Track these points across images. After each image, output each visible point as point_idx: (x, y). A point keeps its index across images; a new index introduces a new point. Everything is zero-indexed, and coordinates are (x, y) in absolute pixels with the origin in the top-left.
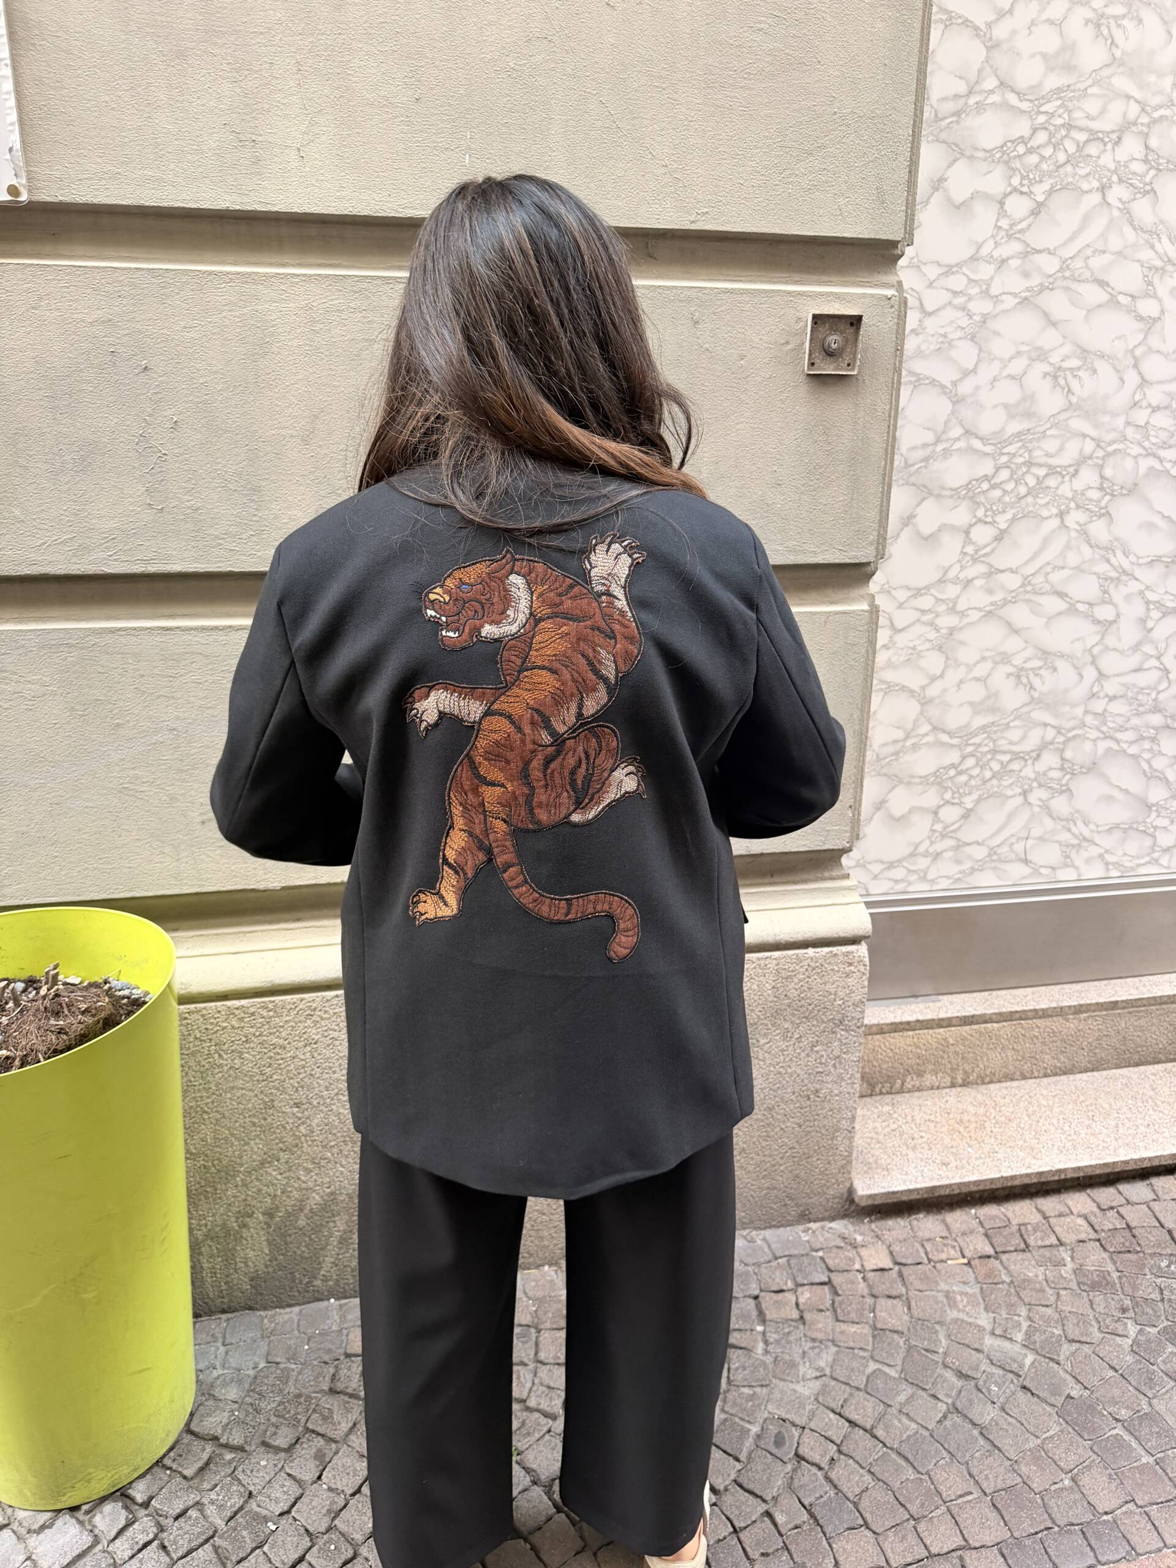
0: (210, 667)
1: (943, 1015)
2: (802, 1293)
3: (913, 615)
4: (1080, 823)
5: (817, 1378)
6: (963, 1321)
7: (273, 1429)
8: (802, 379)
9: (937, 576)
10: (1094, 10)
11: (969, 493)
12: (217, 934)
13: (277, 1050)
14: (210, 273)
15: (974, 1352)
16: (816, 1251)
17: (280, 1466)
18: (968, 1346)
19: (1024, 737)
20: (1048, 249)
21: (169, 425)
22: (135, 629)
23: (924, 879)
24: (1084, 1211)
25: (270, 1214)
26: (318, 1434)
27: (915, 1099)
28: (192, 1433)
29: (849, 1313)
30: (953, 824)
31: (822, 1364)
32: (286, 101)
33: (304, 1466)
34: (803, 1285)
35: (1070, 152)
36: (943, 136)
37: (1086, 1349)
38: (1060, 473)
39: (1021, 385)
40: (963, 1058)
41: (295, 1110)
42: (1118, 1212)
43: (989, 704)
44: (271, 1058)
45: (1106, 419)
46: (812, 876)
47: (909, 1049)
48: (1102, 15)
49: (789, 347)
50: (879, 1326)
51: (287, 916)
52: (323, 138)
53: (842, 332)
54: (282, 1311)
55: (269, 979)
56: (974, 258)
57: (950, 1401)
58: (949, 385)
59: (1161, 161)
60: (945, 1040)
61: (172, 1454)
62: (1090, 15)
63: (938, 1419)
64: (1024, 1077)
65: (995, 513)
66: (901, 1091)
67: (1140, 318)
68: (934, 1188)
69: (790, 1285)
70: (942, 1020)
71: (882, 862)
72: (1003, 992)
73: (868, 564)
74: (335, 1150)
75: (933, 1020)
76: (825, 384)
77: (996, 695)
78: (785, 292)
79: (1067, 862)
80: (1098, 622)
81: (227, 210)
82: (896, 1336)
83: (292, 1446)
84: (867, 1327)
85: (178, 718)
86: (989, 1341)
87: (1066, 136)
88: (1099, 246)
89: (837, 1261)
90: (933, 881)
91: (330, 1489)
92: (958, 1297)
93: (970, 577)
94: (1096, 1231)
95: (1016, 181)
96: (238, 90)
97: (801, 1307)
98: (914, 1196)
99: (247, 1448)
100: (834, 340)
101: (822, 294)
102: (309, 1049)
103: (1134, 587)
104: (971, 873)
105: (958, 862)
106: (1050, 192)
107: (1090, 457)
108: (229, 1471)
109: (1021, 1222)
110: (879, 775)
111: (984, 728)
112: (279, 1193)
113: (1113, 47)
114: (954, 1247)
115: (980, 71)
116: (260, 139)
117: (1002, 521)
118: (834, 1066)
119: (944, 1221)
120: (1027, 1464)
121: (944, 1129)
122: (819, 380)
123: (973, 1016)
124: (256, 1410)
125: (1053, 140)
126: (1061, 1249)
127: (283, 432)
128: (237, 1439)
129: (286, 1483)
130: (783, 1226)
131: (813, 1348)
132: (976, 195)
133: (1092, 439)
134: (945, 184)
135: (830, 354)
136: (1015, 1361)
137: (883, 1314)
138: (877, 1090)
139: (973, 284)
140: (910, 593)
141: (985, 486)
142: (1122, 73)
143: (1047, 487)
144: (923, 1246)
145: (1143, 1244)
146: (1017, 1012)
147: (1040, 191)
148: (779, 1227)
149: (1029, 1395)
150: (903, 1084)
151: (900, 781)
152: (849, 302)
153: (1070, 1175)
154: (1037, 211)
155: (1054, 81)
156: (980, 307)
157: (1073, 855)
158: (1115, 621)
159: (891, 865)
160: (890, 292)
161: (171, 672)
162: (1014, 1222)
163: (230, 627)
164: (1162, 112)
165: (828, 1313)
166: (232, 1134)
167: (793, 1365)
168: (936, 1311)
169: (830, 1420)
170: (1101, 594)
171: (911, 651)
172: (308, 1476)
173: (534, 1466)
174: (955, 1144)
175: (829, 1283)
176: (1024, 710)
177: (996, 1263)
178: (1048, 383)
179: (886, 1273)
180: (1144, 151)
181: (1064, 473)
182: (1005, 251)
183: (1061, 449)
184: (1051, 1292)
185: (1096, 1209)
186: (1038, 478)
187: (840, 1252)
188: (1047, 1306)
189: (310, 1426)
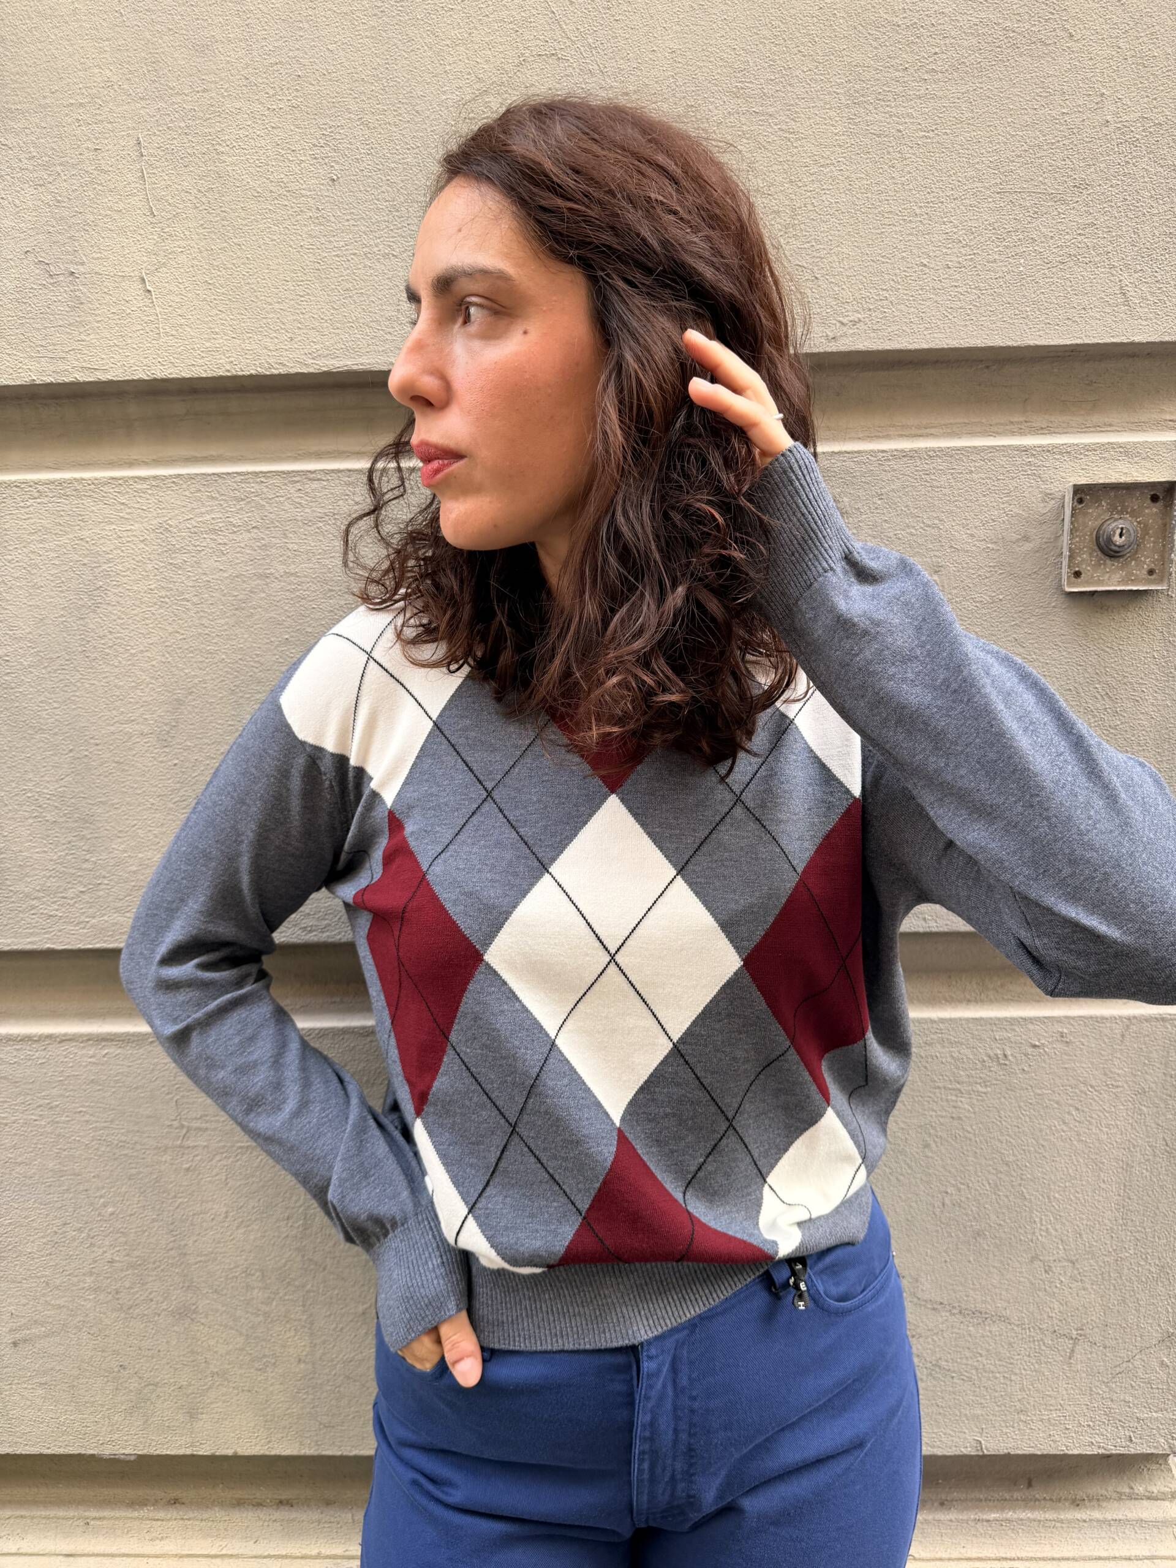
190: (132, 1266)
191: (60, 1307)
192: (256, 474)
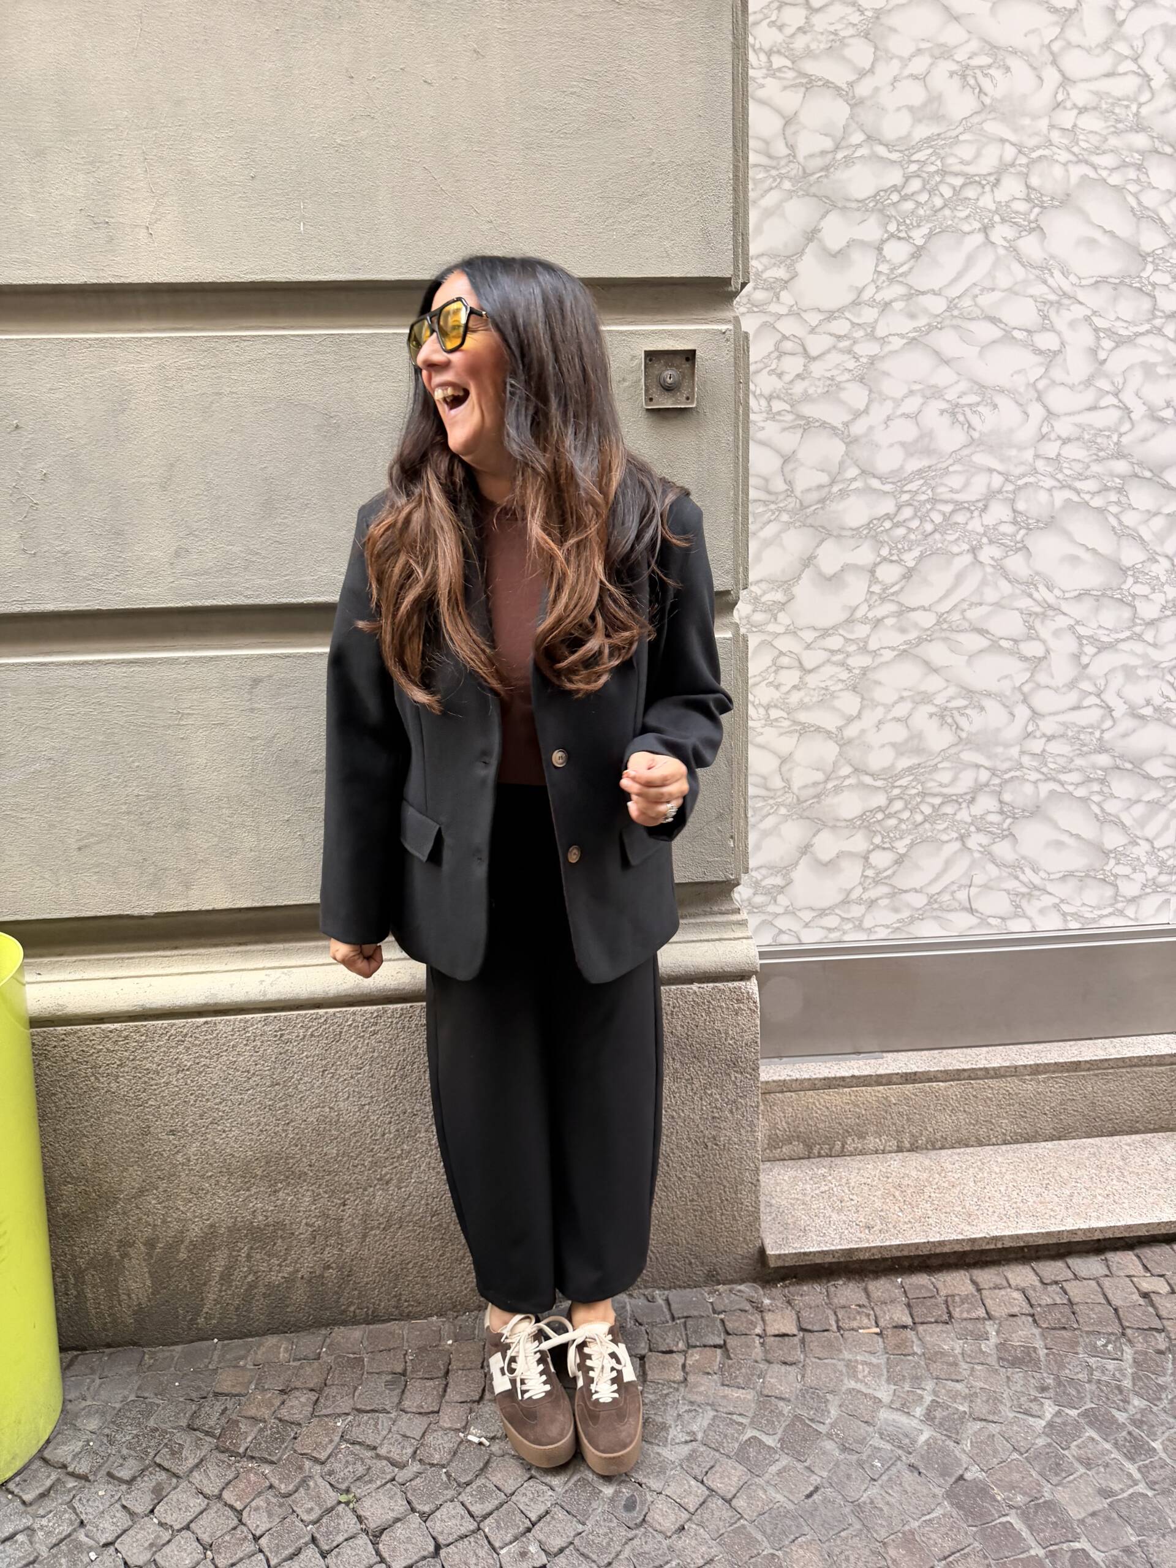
0: (82, 699)
1: (881, 1071)
2: (692, 1355)
3: (822, 656)
4: (1028, 870)
5: (686, 1442)
6: (859, 1391)
7: (121, 1461)
8: (642, 414)
9: (843, 616)
10: (958, 62)
11: (870, 532)
12: (99, 960)
13: (150, 1075)
14: (72, 340)
15: (863, 1425)
16: (719, 1313)
17: (116, 1498)
18: (857, 1418)
19: (954, 780)
20: (933, 290)
21: (39, 477)
22: (13, 665)
23: (859, 927)
24: (1023, 1285)
25: (151, 1244)
26: (165, 1469)
27: (855, 1163)
28: (46, 1461)
29: (736, 1377)
30: (886, 870)
31: (695, 1428)
32: (134, 187)
33: (140, 1501)
34: (695, 1347)
35: (947, 196)
36: (813, 190)
37: (994, 1429)
38: (968, 509)
39: (917, 424)
40: (908, 1120)
41: (172, 1137)
42: (1062, 1288)
43: (913, 744)
44: (145, 1082)
45: (1013, 452)
46: (700, 910)
47: (847, 1107)
48: (967, 67)
49: (626, 384)
50: (766, 1392)
51: (165, 944)
52: (169, 217)
53: (677, 367)
54: (165, 1348)
55: (140, 1003)
56: (856, 303)
57: (825, 1474)
58: (840, 426)
59: (1045, 199)
60: (886, 1099)
61: (17, 1479)
62: (954, 67)
63: (807, 1492)
64: (981, 1144)
65: (900, 552)
66: (842, 1154)
67: (1038, 352)
68: (850, 1251)
69: (681, 1345)
70: (880, 1076)
71: (812, 909)
72: (955, 1051)
73: (728, 592)
74: (213, 1181)
75: (871, 1076)
76: (665, 418)
77: (919, 736)
78: (617, 331)
79: (1018, 912)
80: (1025, 659)
81: (85, 285)
82: (781, 1404)
83: (134, 1479)
84: (753, 1393)
85: (54, 748)
86: (884, 1414)
87: (941, 182)
88: (987, 284)
89: (737, 1324)
90: (869, 931)
91: (161, 1524)
92: (860, 1367)
93: (879, 616)
94: (1031, 1306)
95: (892, 227)
96: (92, 180)
97: (688, 1369)
98: (829, 1259)
99: (91, 1478)
100: (669, 375)
101: (654, 332)
102: (181, 1075)
103: (1062, 622)
104: (911, 923)
105: (896, 910)
106: (930, 236)
107: (1000, 492)
108: (67, 1498)
109: (950, 1292)
110: (801, 817)
111: (910, 769)
112: (159, 1222)
113: (982, 95)
114: (868, 1315)
115: (845, 128)
116: (113, 220)
117: (910, 559)
118: (731, 1112)
119: (866, 1290)
120: (897, 1547)
121: (879, 1193)
122: (659, 414)
123: (915, 1073)
124: (110, 1441)
125: (928, 187)
126: (987, 1323)
127: (143, 480)
128: (83, 1468)
129: (117, 1515)
130: (689, 1286)
131: (690, 1411)
132: (852, 243)
133: (999, 473)
134: (820, 235)
135: (668, 389)
136: (907, 1436)
137: (772, 1380)
138: (815, 1152)
139: (857, 328)
140: (817, 634)
141: (887, 524)
142: (994, 119)
143: (956, 523)
144: (835, 1313)
145: (1081, 1320)
146: (964, 1070)
147: (918, 236)
148: (685, 1287)
149: (916, 1474)
150: (843, 1147)
151: (825, 825)
152: (683, 338)
153: (1008, 1244)
154: (917, 254)
155: (922, 131)
156: (867, 349)
157: (1024, 903)
158: (1045, 658)
159: (823, 913)
160: (723, 327)
161: (47, 705)
162: (943, 1293)
163: (99, 661)
164: (1040, 152)
165: (715, 1377)
166: (111, 1159)
167: (664, 1427)
168: (831, 1380)
169: (690, 1486)
170: (1026, 630)
171: (823, 692)
172: (140, 1508)
173: (367, 1514)
174: (885, 1207)
175: (723, 1346)
176: (953, 751)
177: (910, 1334)
178: (946, 419)
179: (786, 1339)
180: (1025, 190)
181: (973, 508)
182: (887, 294)
183: (967, 484)
184: (964, 1366)
185: (1037, 1284)
186: (944, 515)
187: (743, 1314)
188: (957, 1381)
189: (158, 1460)
190: (150, 798)
191: (107, 825)
192: (214, 337)
